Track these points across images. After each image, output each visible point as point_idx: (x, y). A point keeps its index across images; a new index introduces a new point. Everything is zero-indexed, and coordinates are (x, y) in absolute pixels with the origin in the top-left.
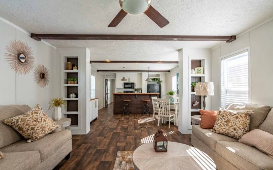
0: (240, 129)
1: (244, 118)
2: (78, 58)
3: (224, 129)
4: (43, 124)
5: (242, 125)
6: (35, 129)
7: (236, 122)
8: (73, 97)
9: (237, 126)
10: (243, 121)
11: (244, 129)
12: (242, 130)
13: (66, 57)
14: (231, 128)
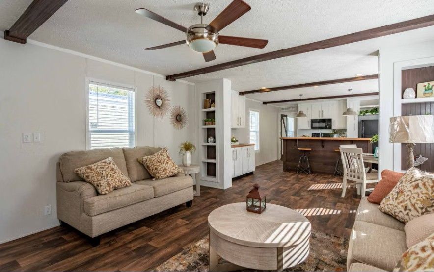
0: (416, 209)
1: (430, 189)
2: (216, 92)
3: (391, 205)
4: (165, 165)
5: (422, 203)
6: (158, 169)
7: (412, 194)
8: (211, 142)
9: (411, 203)
10: (426, 193)
11: (424, 210)
12: (418, 211)
13: (204, 93)
14: (401, 204)
